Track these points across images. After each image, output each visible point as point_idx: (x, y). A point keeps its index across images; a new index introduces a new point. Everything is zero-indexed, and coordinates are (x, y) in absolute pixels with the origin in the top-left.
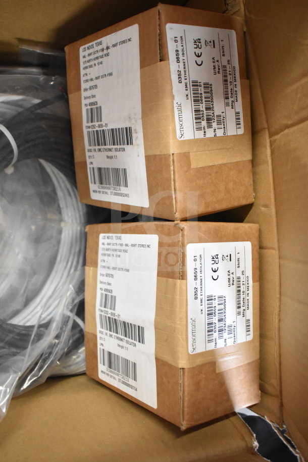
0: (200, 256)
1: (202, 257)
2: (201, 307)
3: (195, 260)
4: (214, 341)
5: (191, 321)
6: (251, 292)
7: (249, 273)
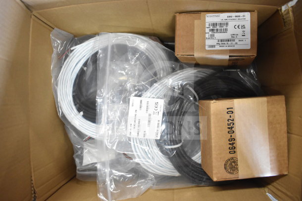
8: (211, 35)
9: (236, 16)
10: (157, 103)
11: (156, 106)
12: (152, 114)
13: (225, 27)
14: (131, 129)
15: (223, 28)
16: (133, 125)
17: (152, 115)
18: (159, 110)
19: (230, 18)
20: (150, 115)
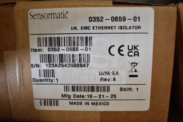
0: (139, 27)
1: (138, 31)
2: (79, 28)
3: (135, 19)
4: (39, 48)
5: (65, 12)
6: (91, 108)
7: (114, 107)
8: (46, 73)
9: (114, 19)
13: (81, 50)
15: (75, 53)
19: (96, 24)
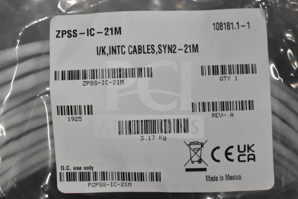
10: (248, 153)
11: (235, 154)
12: (189, 137)
14: (90, 32)
16: (113, 40)
17: (182, 135)
18: (213, 169)
20: (182, 126)
